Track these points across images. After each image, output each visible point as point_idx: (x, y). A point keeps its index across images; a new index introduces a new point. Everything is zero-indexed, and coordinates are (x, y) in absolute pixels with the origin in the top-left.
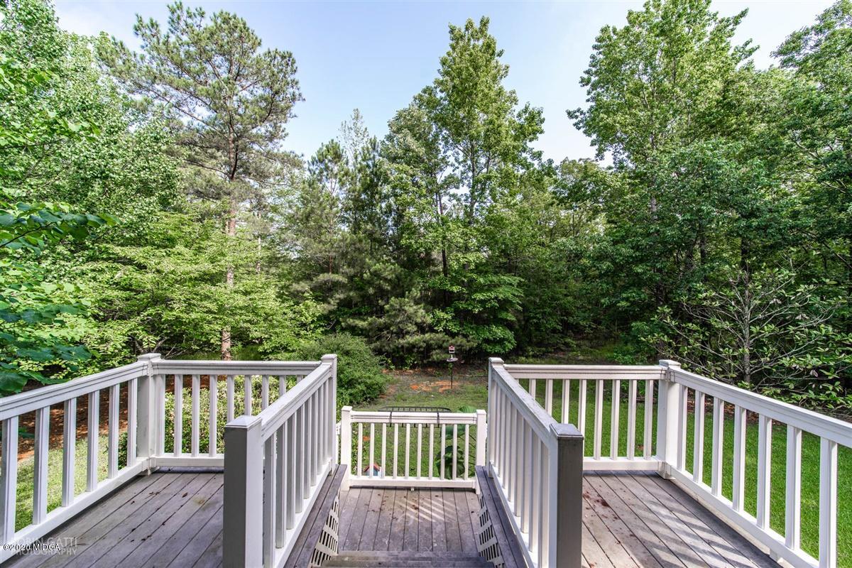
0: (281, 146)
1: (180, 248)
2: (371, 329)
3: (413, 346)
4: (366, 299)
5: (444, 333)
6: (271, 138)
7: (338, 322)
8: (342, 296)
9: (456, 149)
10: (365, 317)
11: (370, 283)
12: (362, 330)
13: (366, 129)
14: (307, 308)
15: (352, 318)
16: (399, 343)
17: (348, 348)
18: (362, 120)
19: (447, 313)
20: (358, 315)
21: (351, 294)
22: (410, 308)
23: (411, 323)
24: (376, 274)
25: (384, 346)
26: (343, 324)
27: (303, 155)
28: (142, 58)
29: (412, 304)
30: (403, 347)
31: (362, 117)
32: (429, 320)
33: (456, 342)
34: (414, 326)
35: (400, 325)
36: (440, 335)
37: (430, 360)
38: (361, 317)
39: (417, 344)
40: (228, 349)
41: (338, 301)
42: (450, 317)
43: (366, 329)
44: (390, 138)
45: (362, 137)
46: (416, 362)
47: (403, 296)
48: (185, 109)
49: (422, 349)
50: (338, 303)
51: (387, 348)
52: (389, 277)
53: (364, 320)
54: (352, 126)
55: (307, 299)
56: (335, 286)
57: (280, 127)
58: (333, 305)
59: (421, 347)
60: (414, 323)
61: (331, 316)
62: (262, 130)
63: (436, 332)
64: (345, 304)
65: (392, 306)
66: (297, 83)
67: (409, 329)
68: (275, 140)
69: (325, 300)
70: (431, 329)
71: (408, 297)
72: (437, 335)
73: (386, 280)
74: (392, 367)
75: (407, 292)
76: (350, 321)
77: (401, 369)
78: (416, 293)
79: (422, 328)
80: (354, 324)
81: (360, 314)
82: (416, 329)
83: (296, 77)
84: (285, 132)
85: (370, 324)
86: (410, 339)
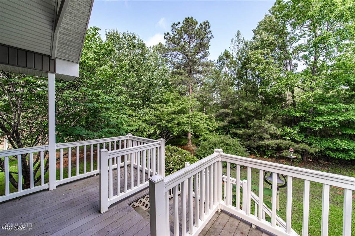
0: (207, 59)
1: (170, 103)
2: (244, 135)
3: (268, 146)
4: (241, 120)
5: (291, 141)
6: (204, 57)
7: (229, 131)
8: (230, 119)
9: (302, 28)
10: (242, 129)
11: (243, 113)
12: (240, 135)
13: (243, 38)
14: (213, 124)
15: (236, 129)
16: (260, 143)
17: (228, 142)
18: (241, 35)
19: (293, 129)
20: (239, 128)
21: (234, 118)
22: (266, 125)
23: (267, 133)
24: (246, 108)
25: (252, 144)
26: (231, 131)
27: (214, 60)
28: (166, 46)
29: (267, 123)
30: (262, 145)
31: (241, 33)
32: (279, 132)
33: (300, 147)
34: (268, 135)
35: (260, 134)
36: (288, 142)
37: (281, 155)
38: (240, 129)
39: (271, 145)
40: (190, 138)
41: (228, 121)
42: (295, 132)
43: (242, 135)
44: (254, 38)
45: (241, 43)
46: (272, 155)
47: (261, 119)
48: (177, 57)
49: (275, 148)
50: (228, 122)
51: (253, 145)
52: (253, 109)
53: (241, 130)
54: (237, 40)
55: (213, 120)
56: (227, 115)
57: (207, 51)
58: (225, 123)
59: (273, 147)
60: (269, 133)
61: (226, 128)
62: (200, 55)
63: (285, 139)
64: (231, 122)
65: (254, 124)
66: (211, 31)
67: (265, 136)
68: (205, 58)
69: (222, 121)
70: (281, 137)
71: (264, 119)
72: (285, 141)
73: (251, 111)
74: (258, 155)
75: (263, 117)
76: (234, 130)
77: (263, 157)
78: (269, 117)
79: (274, 136)
80: (235, 132)
81: (240, 127)
82: (269, 137)
83: (210, 29)
84: (209, 53)
85: (243, 132)
86: (267, 142)
